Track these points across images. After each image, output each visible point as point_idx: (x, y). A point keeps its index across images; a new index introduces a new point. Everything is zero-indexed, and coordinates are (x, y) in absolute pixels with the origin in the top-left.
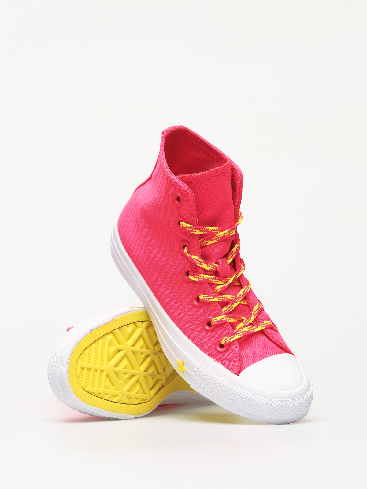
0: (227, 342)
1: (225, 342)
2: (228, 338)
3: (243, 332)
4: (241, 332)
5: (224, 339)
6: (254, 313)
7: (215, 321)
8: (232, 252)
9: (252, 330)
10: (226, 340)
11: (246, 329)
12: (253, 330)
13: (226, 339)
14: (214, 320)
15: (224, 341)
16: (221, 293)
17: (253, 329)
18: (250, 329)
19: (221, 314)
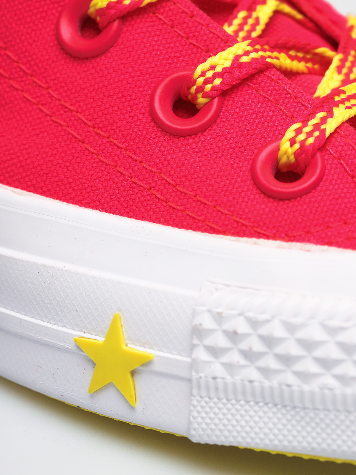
0: (311, 140)
1: (297, 146)
2: (305, 125)
5: (290, 133)
7: (210, 74)
10: (301, 137)
13: (298, 131)
14: (203, 74)
15: (293, 142)
19: (230, 41)
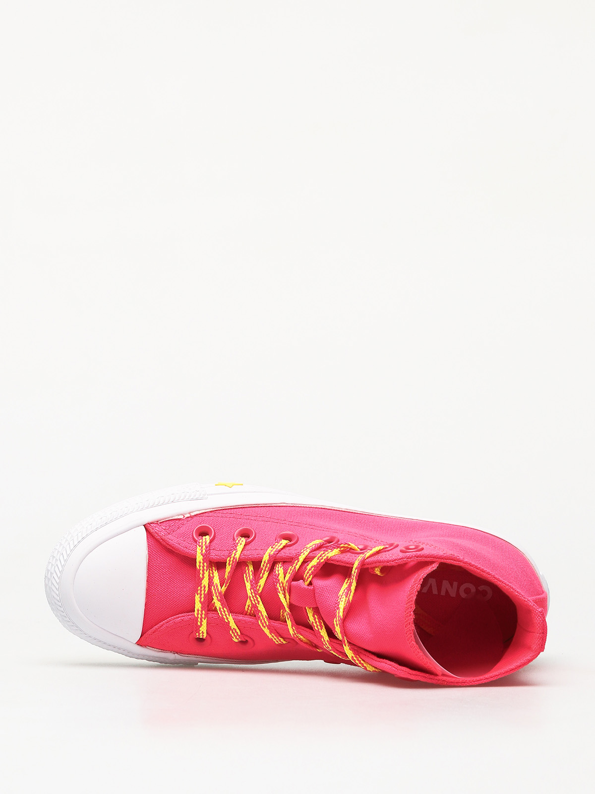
3: (203, 575)
4: (203, 571)
6: (224, 611)
8: (321, 625)
9: (201, 591)
11: (205, 582)
12: (199, 592)
16: (272, 570)
17: (201, 595)
18: (203, 588)
